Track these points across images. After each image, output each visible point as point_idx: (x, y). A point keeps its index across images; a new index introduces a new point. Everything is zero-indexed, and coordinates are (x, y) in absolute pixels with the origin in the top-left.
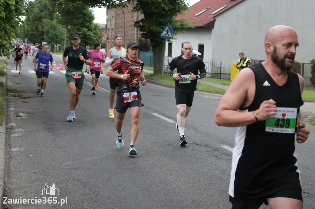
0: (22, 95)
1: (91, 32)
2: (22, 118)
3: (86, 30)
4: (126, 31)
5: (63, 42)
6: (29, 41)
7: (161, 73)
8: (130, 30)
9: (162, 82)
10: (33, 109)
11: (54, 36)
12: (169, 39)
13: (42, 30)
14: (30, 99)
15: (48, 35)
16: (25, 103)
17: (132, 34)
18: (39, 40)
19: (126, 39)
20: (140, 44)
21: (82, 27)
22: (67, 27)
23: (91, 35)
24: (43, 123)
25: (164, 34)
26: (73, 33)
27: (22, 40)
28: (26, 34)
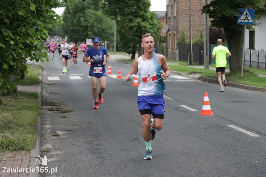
0: (61, 108)
1: (147, 22)
2: (60, 137)
3: (140, 21)
4: (191, 19)
5: (112, 37)
6: (69, 40)
7: (241, 73)
8: (197, 17)
9: (241, 84)
10: (74, 125)
11: (100, 31)
12: (249, 25)
13: (85, 24)
14: (71, 113)
15: (93, 30)
16: (64, 119)
17: (200, 22)
18: (83, 37)
19: (193, 30)
20: (211, 34)
21: (135, 17)
22: (116, 17)
23: (147, 27)
24: (87, 143)
25: (242, 19)
26: (124, 26)
27: (61, 39)
28: (66, 30)
